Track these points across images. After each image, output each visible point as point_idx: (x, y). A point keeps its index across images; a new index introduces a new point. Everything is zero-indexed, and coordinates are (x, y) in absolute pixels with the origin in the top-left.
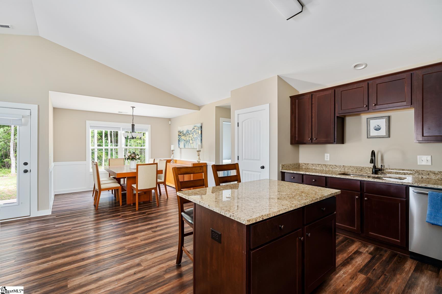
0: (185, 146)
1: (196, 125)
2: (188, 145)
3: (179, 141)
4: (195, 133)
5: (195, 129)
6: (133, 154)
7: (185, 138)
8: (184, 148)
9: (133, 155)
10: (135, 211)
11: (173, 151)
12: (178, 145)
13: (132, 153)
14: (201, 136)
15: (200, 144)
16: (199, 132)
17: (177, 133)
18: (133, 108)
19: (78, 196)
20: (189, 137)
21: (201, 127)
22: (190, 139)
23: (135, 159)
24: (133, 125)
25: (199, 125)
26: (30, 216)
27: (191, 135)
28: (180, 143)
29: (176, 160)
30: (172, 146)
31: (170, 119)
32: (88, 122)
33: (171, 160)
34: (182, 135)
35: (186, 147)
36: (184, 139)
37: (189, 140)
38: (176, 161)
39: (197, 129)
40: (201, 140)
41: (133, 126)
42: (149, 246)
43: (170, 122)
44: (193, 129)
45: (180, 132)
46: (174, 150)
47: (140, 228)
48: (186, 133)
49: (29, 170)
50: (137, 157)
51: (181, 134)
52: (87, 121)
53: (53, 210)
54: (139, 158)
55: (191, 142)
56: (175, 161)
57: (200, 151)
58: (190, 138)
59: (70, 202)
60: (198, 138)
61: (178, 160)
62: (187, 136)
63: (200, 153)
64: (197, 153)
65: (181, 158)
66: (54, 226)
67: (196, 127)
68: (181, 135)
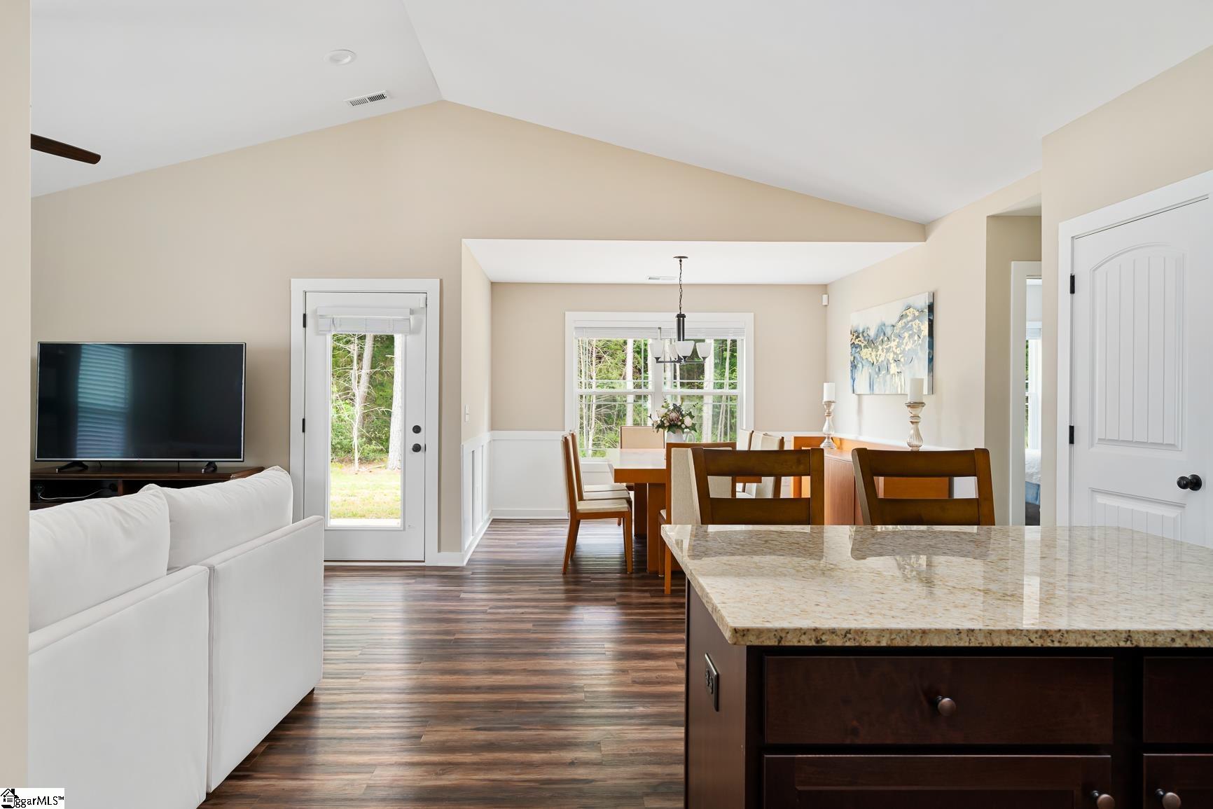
0: (871, 386)
1: (911, 301)
2: (885, 381)
3: (854, 366)
4: (906, 335)
5: (909, 318)
6: (674, 410)
7: (874, 357)
8: (868, 393)
9: (674, 415)
10: (663, 596)
11: (829, 403)
12: (850, 381)
13: (671, 408)
14: (931, 346)
15: (923, 374)
16: (922, 328)
17: (848, 339)
18: (681, 261)
19: (541, 529)
20: (888, 350)
21: (931, 308)
22: (891, 359)
23: (679, 427)
24: (681, 317)
25: (923, 302)
26: (424, 562)
27: (893, 344)
28: (858, 375)
29: (841, 440)
30: (825, 384)
31: (824, 288)
32: (570, 316)
33: (825, 438)
34: (863, 345)
35: (876, 390)
36: (870, 359)
37: (885, 363)
38: (841, 444)
39: (915, 318)
40: (931, 360)
41: (679, 321)
42: (648, 702)
43: (825, 297)
44: (902, 317)
45: (856, 334)
46: (833, 402)
47: (648, 646)
48: (877, 336)
49: (422, 445)
50: (688, 421)
51: (861, 338)
52: (566, 313)
53: (474, 557)
54: (694, 425)
55: (894, 368)
56: (838, 442)
57: (922, 404)
58: (891, 356)
59: (515, 543)
60: (920, 354)
61: (847, 440)
62: (880, 348)
63: (922, 412)
64: (908, 413)
65: (860, 434)
66: (457, 593)
67: (911, 310)
68: (860, 343)
